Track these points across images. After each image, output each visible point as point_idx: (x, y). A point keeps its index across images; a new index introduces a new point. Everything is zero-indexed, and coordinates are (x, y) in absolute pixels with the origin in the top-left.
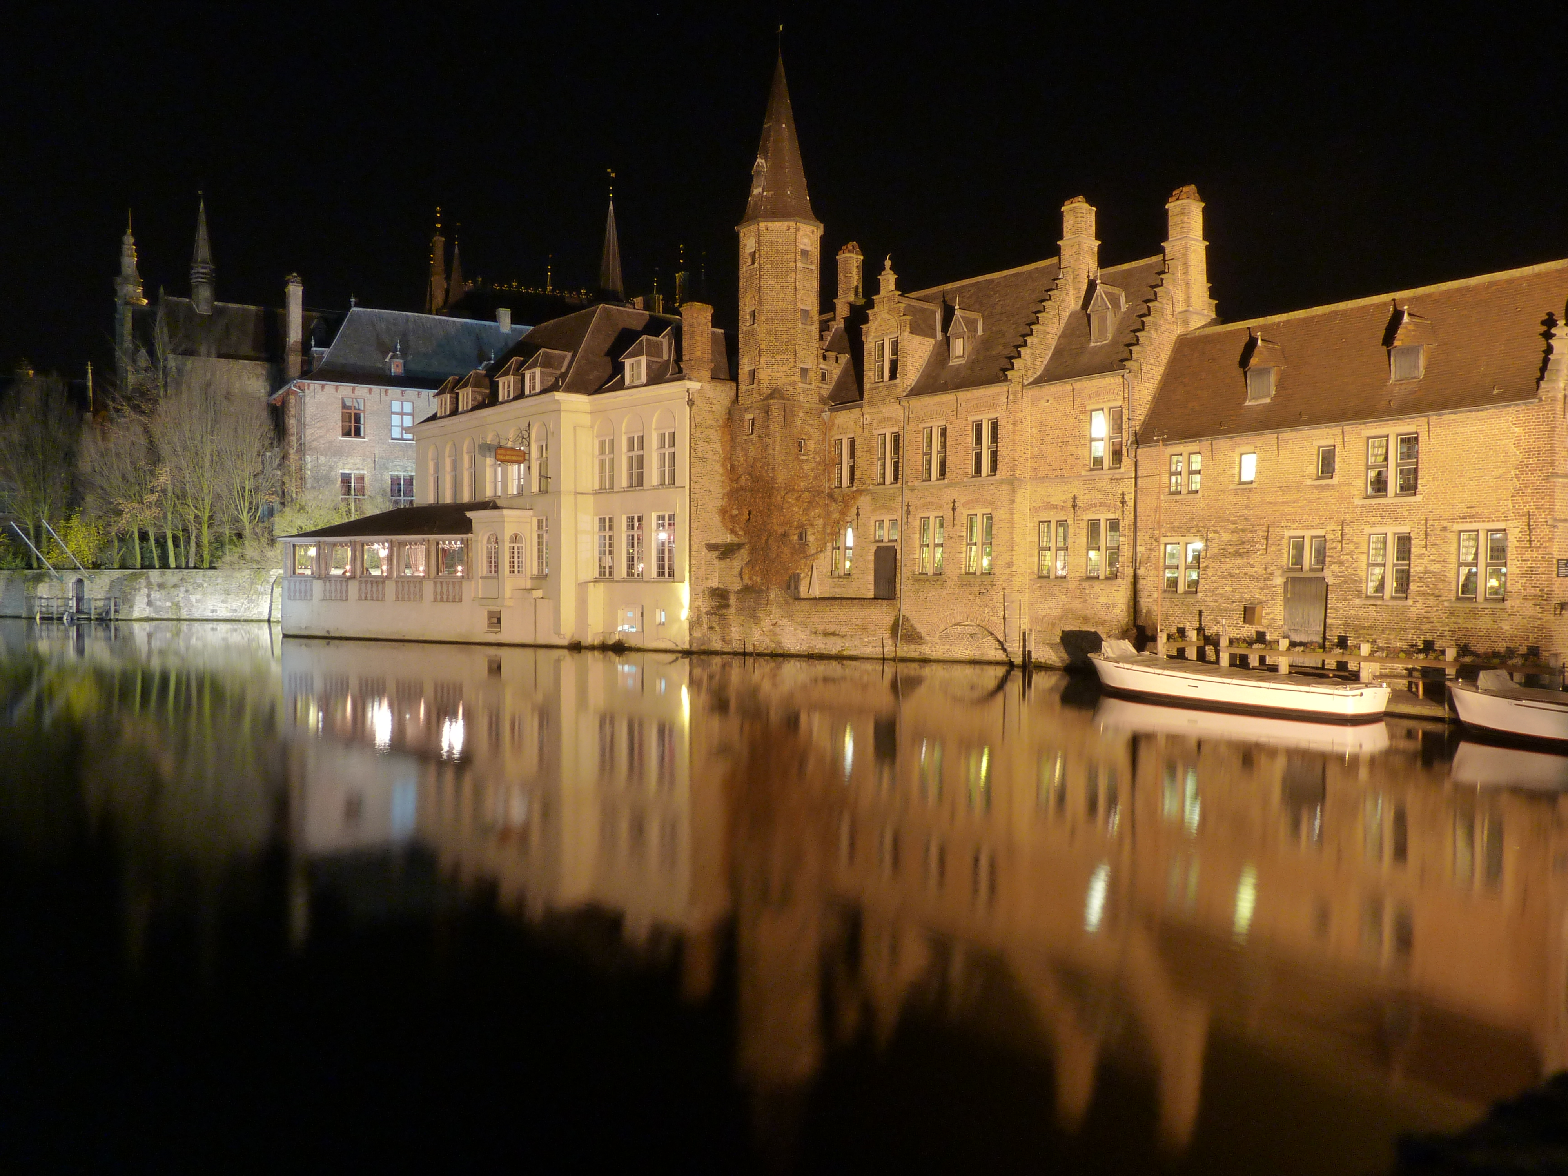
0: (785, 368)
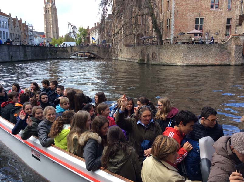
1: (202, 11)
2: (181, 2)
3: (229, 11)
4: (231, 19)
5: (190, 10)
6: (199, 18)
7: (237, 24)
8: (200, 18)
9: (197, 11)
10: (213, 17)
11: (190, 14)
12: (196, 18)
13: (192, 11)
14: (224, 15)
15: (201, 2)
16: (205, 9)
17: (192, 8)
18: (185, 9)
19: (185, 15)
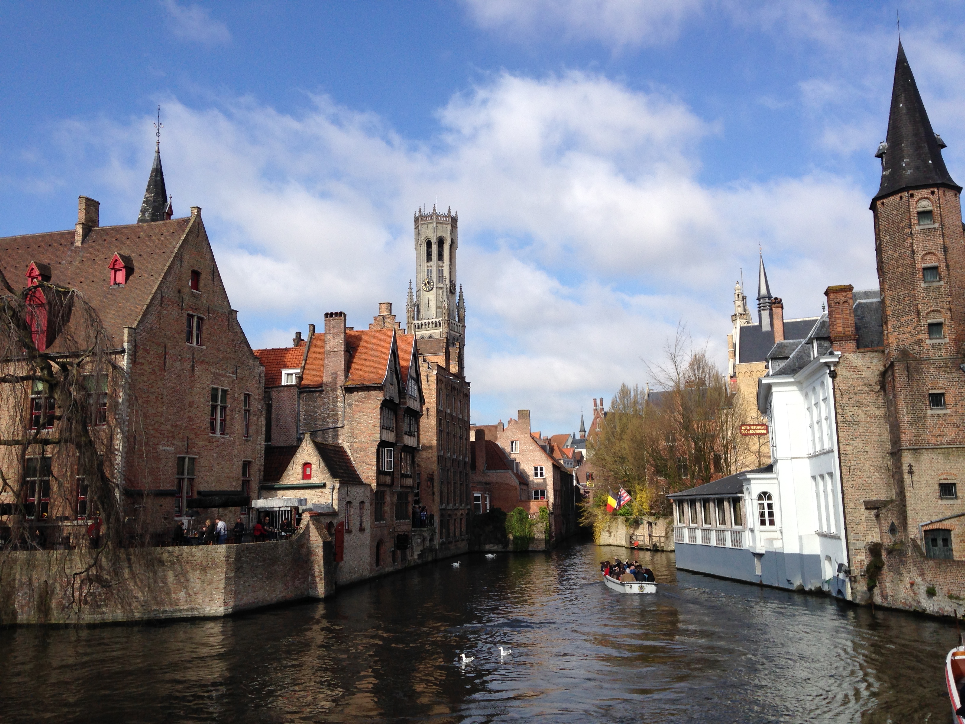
0: (910, 328)
1: (192, 436)
2: (145, 406)
3: (248, 441)
4: (250, 462)
5: (166, 434)
6: (184, 458)
7: (261, 477)
8: (189, 458)
9: (181, 436)
10: (215, 455)
11: (164, 445)
12: (179, 458)
13: (171, 435)
14: (238, 451)
15: (189, 411)
16: (199, 432)
17: (169, 427)
18: (154, 429)
19: (155, 449)
